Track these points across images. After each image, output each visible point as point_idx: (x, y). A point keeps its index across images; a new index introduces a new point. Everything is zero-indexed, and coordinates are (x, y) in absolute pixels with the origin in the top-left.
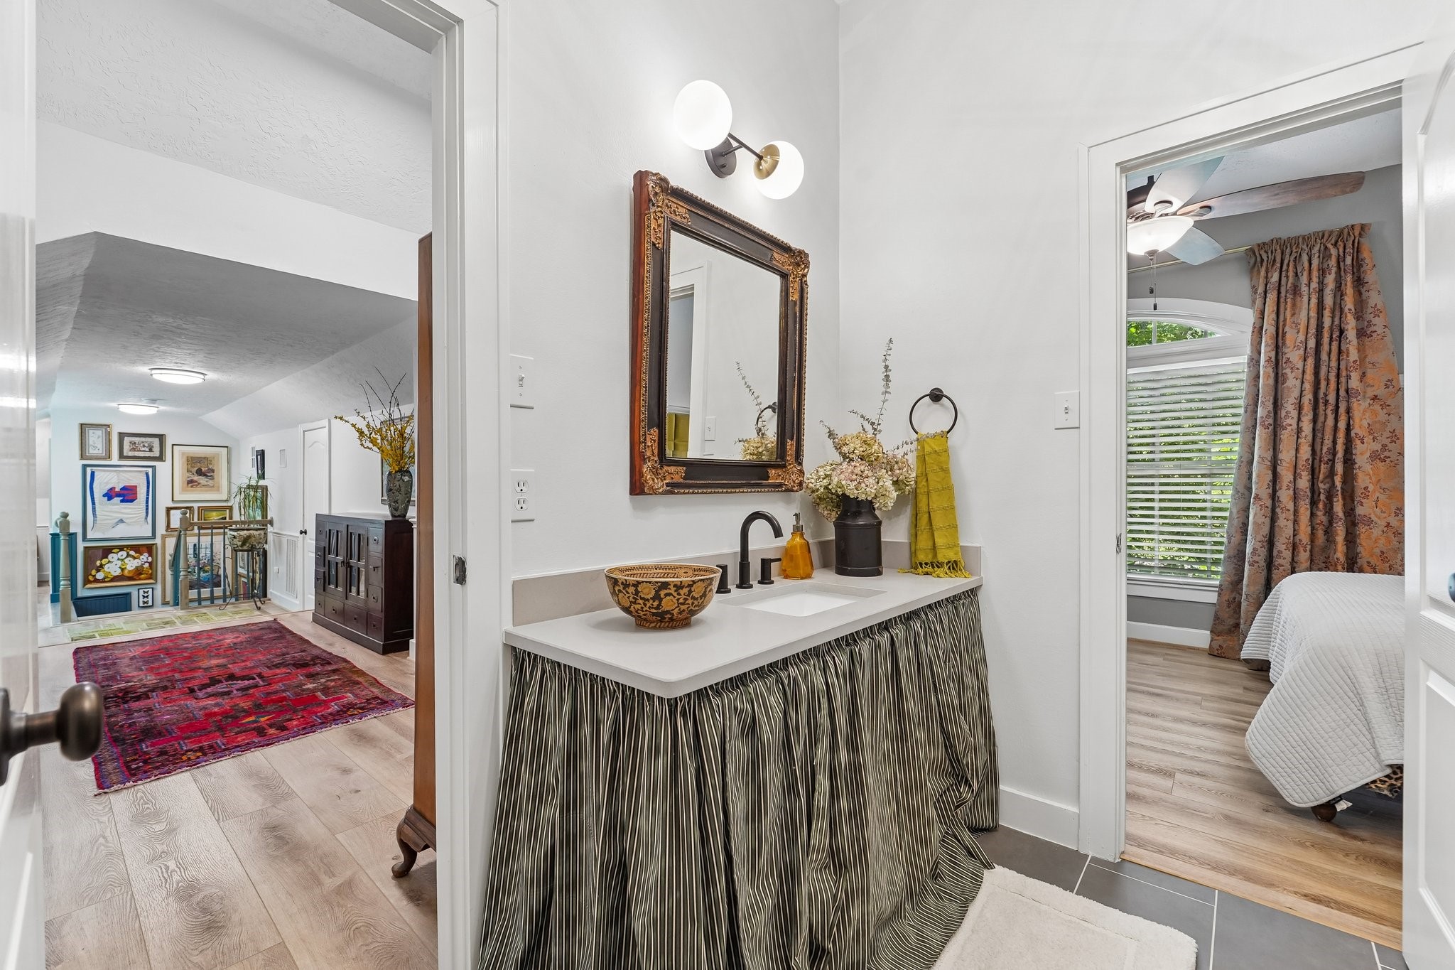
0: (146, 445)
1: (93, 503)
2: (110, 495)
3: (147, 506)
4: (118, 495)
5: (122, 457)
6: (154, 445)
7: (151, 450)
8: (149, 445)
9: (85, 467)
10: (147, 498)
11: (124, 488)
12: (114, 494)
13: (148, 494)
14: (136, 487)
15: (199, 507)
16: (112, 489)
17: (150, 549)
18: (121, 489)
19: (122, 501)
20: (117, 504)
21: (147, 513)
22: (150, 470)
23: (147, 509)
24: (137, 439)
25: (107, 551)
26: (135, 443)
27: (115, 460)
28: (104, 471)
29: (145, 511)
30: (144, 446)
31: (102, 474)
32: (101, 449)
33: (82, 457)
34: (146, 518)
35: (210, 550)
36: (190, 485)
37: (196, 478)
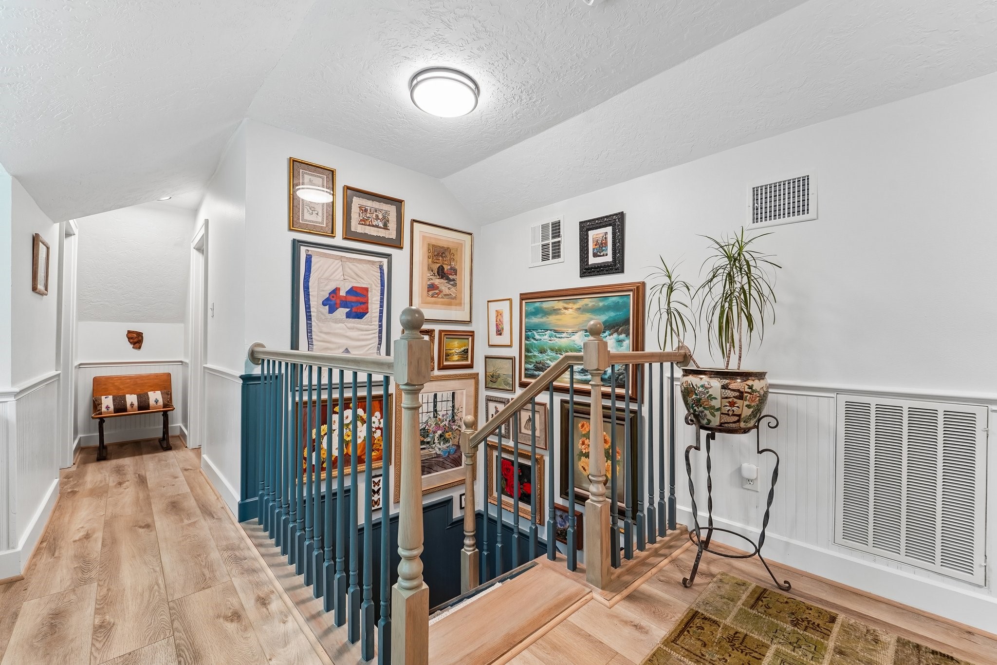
0: (380, 216)
1: (309, 317)
2: (333, 302)
3: (381, 326)
4: (344, 304)
5: (349, 235)
6: (390, 219)
7: (385, 227)
8: (384, 217)
9: (296, 245)
10: (381, 312)
11: (352, 291)
12: (338, 302)
13: (382, 306)
14: (366, 290)
15: (441, 332)
16: (336, 291)
17: (382, 403)
18: (348, 292)
19: (348, 315)
20: (341, 321)
21: (380, 338)
22: (385, 261)
23: (380, 332)
24: (369, 204)
25: (325, 411)
26: (366, 210)
27: (338, 240)
28: (326, 256)
29: (377, 335)
30: (377, 218)
31: (323, 260)
32: (320, 214)
33: (293, 225)
34: (379, 349)
35: (450, 404)
36: (431, 293)
37: (437, 281)
